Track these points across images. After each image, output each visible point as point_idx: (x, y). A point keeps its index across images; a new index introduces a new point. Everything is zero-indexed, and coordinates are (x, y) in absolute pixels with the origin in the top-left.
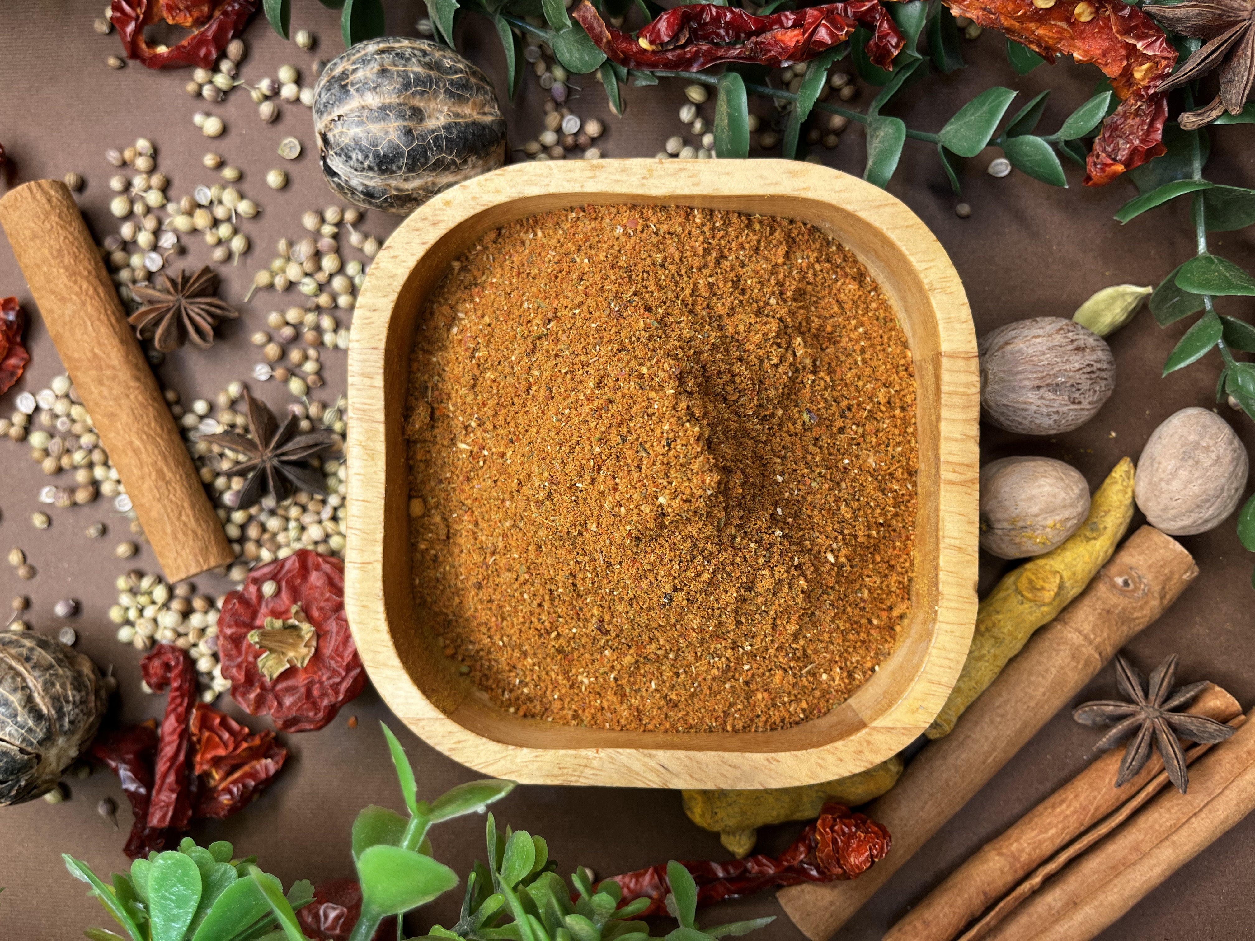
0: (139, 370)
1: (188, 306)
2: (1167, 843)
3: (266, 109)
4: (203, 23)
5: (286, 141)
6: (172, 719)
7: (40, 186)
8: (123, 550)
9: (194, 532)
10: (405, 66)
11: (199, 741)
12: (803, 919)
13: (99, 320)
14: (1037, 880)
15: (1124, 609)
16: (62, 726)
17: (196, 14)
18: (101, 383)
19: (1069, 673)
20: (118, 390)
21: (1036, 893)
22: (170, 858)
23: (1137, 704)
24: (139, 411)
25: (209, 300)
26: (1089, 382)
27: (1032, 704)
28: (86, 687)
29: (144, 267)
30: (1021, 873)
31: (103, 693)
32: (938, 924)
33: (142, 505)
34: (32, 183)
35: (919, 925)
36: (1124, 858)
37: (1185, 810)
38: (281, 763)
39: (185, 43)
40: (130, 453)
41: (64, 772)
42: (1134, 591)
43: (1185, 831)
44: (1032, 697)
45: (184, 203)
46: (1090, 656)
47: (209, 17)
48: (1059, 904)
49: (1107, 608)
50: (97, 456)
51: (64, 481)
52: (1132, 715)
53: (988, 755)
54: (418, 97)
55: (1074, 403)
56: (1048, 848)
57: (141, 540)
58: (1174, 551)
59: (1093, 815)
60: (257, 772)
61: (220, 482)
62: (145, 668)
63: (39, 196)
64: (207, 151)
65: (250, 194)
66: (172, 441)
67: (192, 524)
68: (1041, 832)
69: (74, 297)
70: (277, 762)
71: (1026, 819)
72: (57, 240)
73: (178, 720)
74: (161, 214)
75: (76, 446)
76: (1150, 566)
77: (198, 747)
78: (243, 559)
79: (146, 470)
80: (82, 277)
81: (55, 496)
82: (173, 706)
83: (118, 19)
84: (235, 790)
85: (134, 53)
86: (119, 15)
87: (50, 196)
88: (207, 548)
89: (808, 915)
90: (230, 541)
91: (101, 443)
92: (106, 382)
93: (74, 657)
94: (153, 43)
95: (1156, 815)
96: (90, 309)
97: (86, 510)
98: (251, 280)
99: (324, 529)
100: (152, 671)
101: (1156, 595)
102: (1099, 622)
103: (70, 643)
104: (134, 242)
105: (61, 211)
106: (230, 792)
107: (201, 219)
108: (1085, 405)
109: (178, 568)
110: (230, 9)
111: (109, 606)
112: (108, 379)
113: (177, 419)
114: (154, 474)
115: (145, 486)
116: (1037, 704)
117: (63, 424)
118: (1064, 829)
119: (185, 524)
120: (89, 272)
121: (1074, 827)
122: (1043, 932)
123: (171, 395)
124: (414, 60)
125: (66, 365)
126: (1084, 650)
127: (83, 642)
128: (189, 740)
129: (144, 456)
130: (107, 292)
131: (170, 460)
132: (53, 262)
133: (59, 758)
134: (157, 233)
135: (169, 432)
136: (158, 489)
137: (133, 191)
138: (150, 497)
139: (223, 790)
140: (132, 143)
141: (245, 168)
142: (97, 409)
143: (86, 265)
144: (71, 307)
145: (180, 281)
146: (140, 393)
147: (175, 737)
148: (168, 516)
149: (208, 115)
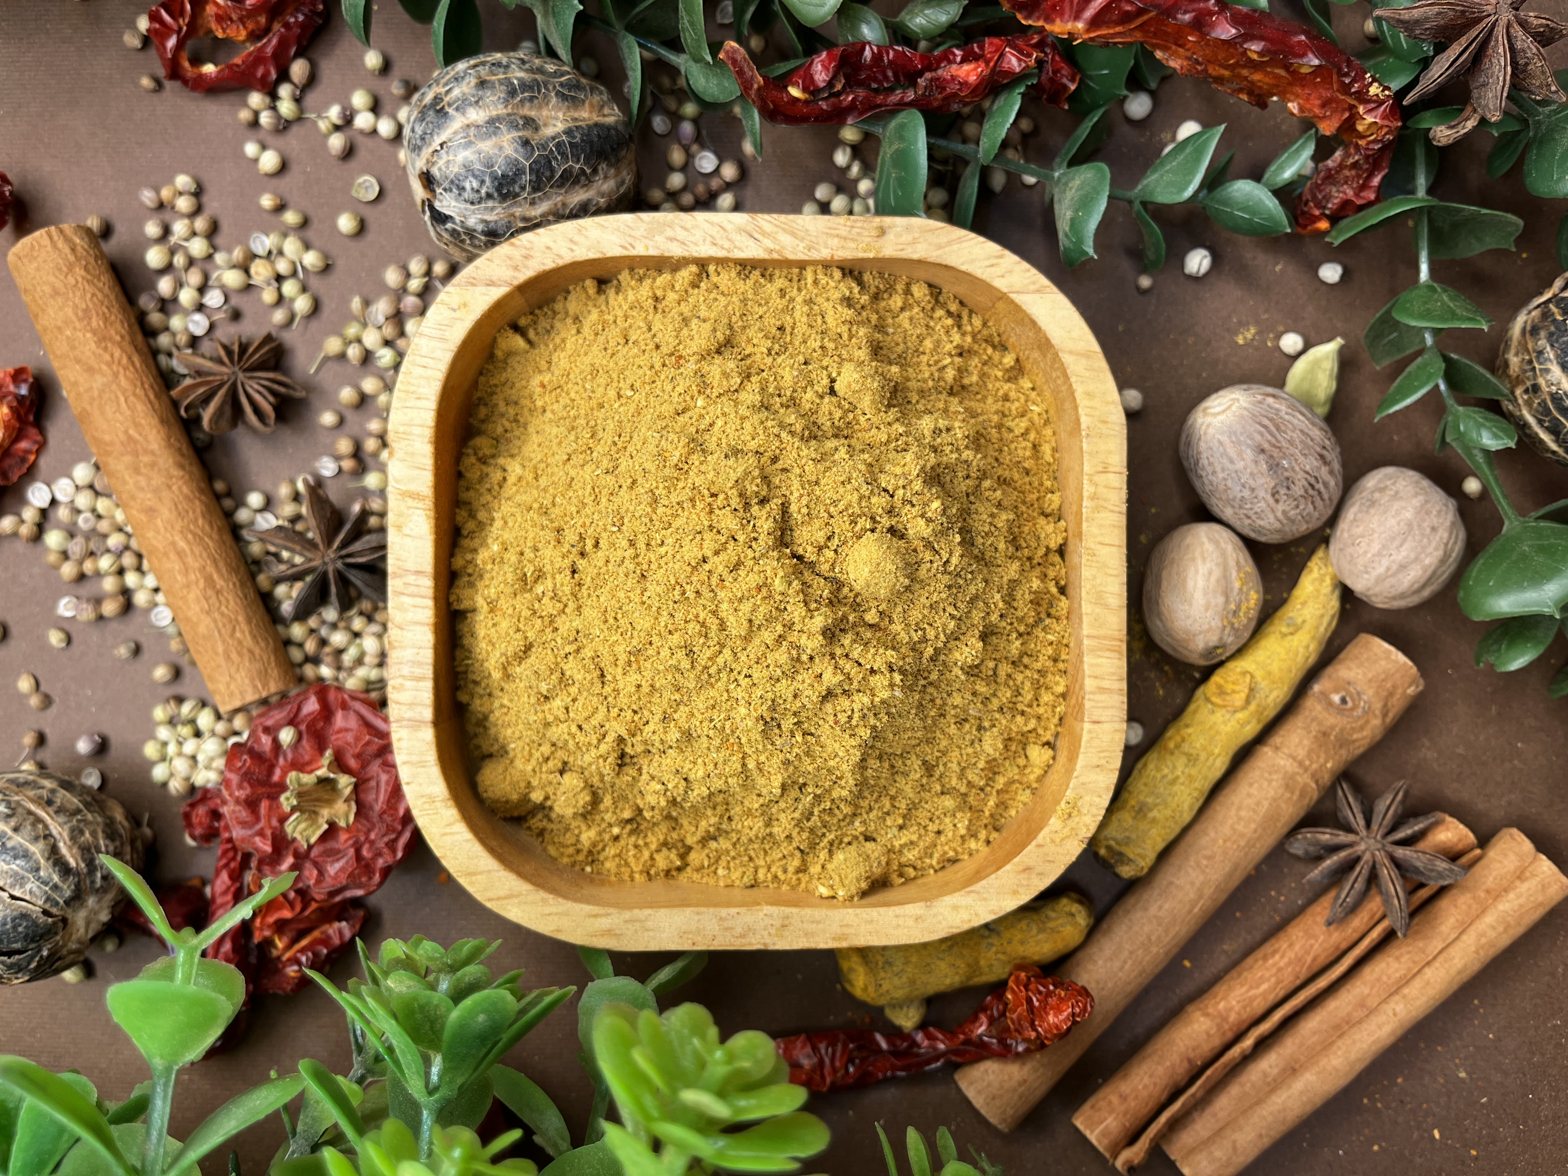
0: (183, 455)
1: (245, 382)
2: (1396, 997)
3: (336, 142)
4: (259, 38)
5: (361, 180)
6: (224, 876)
7: (61, 231)
8: (161, 673)
9: (251, 652)
12: (987, 1104)
13: (135, 395)
14: (1248, 1042)
15: (1342, 730)
16: (92, 883)
17: (251, 26)
18: (137, 471)
20: (158, 480)
21: (1248, 1058)
23: (1357, 833)
24: (184, 505)
25: (269, 375)
27: (1242, 843)
28: (120, 836)
29: (186, 329)
30: (1230, 1035)
31: (139, 845)
32: (1136, 1097)
33: (188, 620)
34: (53, 228)
35: (1114, 1098)
36: (1349, 1015)
37: (1416, 960)
38: (358, 926)
39: (238, 60)
40: (173, 556)
41: (90, 941)
43: (1417, 983)
45: (237, 254)
46: (1306, 785)
47: (267, 31)
48: (1275, 1071)
49: (1323, 729)
50: (129, 561)
51: (86, 589)
52: (1350, 845)
54: (528, 105)
56: (1260, 1006)
57: (184, 662)
58: (1396, 662)
59: (1310, 967)
60: (329, 938)
61: (281, 590)
62: (187, 816)
63: (61, 244)
64: (264, 190)
65: (318, 243)
66: (223, 542)
67: (248, 641)
68: (1251, 988)
69: (104, 367)
70: (353, 926)
71: (1234, 973)
72: (83, 297)
73: (231, 877)
74: (208, 266)
75: (102, 549)
76: (1370, 681)
79: (192, 577)
80: (114, 343)
81: (76, 608)
82: (224, 861)
83: (156, 30)
84: (303, 958)
85: (175, 72)
86: (157, 26)
87: (75, 245)
88: (266, 670)
89: (994, 1098)
91: (134, 544)
92: (143, 470)
93: (104, 802)
94: (197, 61)
95: (1383, 965)
96: (123, 382)
97: (114, 625)
98: (319, 346)
100: (196, 820)
101: (1377, 712)
102: (1314, 746)
103: (96, 785)
104: (175, 300)
105: (88, 263)
106: (298, 963)
107: (259, 273)
109: (231, 695)
110: (292, 20)
111: (144, 742)
112: (145, 466)
113: (229, 515)
114: (202, 581)
115: (192, 596)
116: (1248, 843)
117: (86, 520)
118: (1278, 983)
119: (240, 643)
120: (122, 337)
121: (1289, 981)
122: (1257, 1104)
123: (220, 486)
125: (94, 450)
126: (1299, 778)
127: (110, 786)
129: (190, 560)
130: (144, 361)
131: (221, 564)
132: (78, 325)
133: (88, 923)
134: (202, 289)
135: (220, 530)
136: (207, 599)
137: (173, 239)
138: (198, 609)
139: (289, 960)
140: (170, 181)
141: (311, 213)
142: (132, 503)
143: (118, 329)
144: (100, 379)
145: (236, 348)
146: (184, 483)
147: (229, 898)
148: (219, 632)
149: (263, 146)
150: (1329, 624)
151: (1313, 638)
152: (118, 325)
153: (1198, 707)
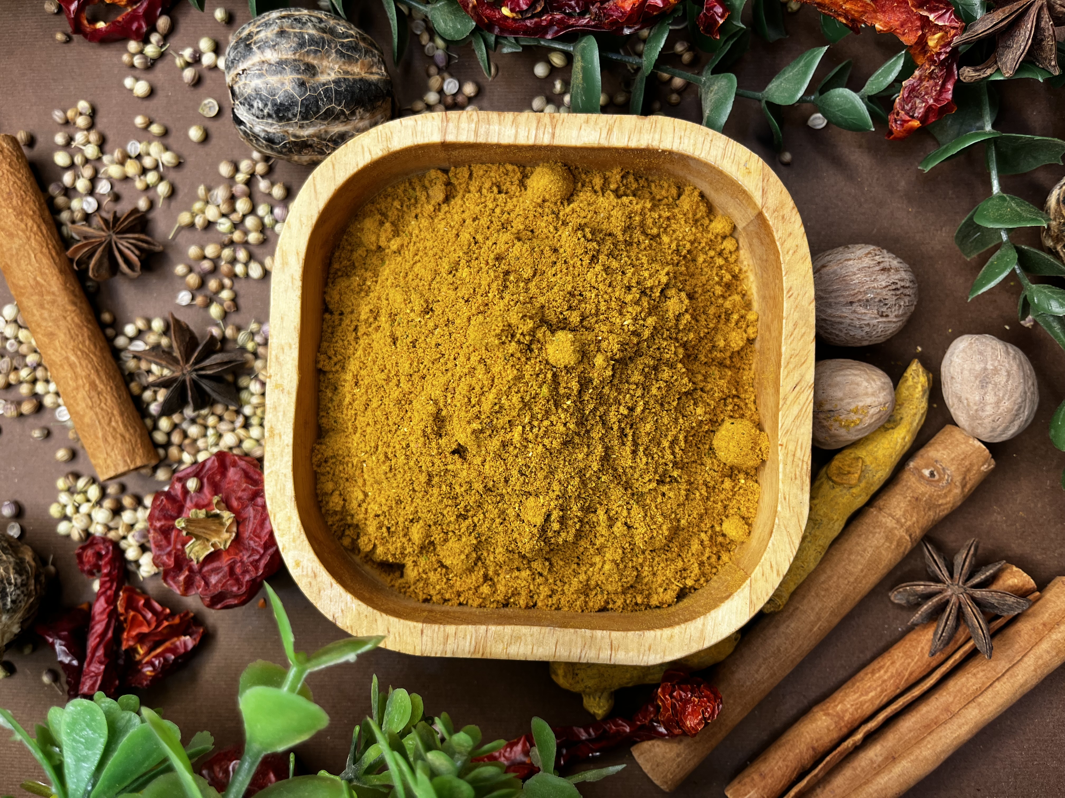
0: (75, 296)
1: (118, 241)
2: (973, 704)
3: (188, 74)
4: (136, 2)
5: (206, 102)
6: (102, 600)
8: (62, 454)
9: (123, 436)
10: (301, 28)
12: (653, 770)
13: (41, 252)
14: (859, 736)
15: (931, 496)
16: (4, 605)
18: (42, 307)
19: (883, 552)
20: (56, 313)
21: (858, 748)
22: (80, 705)
23: (944, 583)
24: (75, 331)
25: (136, 236)
26: (894, 298)
27: (852, 580)
28: (27, 572)
29: (83, 209)
30: (845, 730)
31: (43, 578)
32: (773, 776)
33: (78, 415)
35: (756, 777)
36: (936, 717)
37: (989, 675)
38: (198, 639)
39: (120, 19)
40: (66, 367)
42: (939, 481)
43: (990, 693)
44: (851, 574)
45: (117, 154)
46: (902, 537)
48: (880, 759)
49: (916, 496)
50: (40, 373)
51: (11, 395)
52: (940, 592)
53: (813, 624)
54: (312, 55)
55: (882, 316)
56: (868, 709)
57: (78, 446)
58: (973, 446)
59: (908, 679)
60: (176, 647)
61: (148, 395)
62: (80, 556)
64: (138, 112)
65: (175, 147)
66: (104, 358)
67: (121, 429)
68: (862, 695)
69: (20, 233)
70: (195, 639)
71: (849, 683)
72: (7, 184)
73: (107, 601)
74: (98, 164)
75: (23, 364)
76: (953, 459)
77: (125, 625)
78: (167, 462)
79: (80, 382)
80: (28, 216)
81: (4, 408)
82: (103, 590)
84: (157, 663)
85: (77, 28)
87: (3, 148)
88: (134, 449)
89: (658, 766)
90: (156, 445)
91: (43, 361)
92: (46, 306)
93: (18, 547)
94: (93, 21)
95: (964, 680)
96: (33, 243)
97: (31, 420)
98: (175, 220)
99: (238, 436)
100: (85, 560)
101: (958, 484)
102: (909, 508)
103: (16, 536)
104: (74, 189)
105: (11, 161)
106: (152, 664)
107: (131, 168)
108: (892, 318)
109: (108, 467)
111: (50, 504)
112: (48, 303)
113: (110, 341)
114: (87, 385)
115: (80, 396)
116: (856, 579)
117: (12, 345)
118: (882, 692)
119: (115, 429)
120: (34, 212)
121: (891, 690)
122: (865, 783)
124: (309, 24)
125: (14, 294)
126: (896, 532)
127: (27, 535)
128: (117, 620)
129: (79, 370)
130: (49, 229)
131: (102, 374)
132: (3, 203)
133: (3, 633)
134: (94, 180)
135: (101, 349)
136: (91, 398)
137: (74, 144)
138: (84, 405)
139: (147, 663)
140: (74, 105)
141: (171, 125)
142: (38, 330)
143: (31, 207)
144: (17, 242)
145: (111, 220)
146: (76, 315)
147: (104, 616)
148: (99, 422)
149: (137, 79)
150: (920, 420)
151: (908, 431)
152: (32, 204)
153: (822, 483)
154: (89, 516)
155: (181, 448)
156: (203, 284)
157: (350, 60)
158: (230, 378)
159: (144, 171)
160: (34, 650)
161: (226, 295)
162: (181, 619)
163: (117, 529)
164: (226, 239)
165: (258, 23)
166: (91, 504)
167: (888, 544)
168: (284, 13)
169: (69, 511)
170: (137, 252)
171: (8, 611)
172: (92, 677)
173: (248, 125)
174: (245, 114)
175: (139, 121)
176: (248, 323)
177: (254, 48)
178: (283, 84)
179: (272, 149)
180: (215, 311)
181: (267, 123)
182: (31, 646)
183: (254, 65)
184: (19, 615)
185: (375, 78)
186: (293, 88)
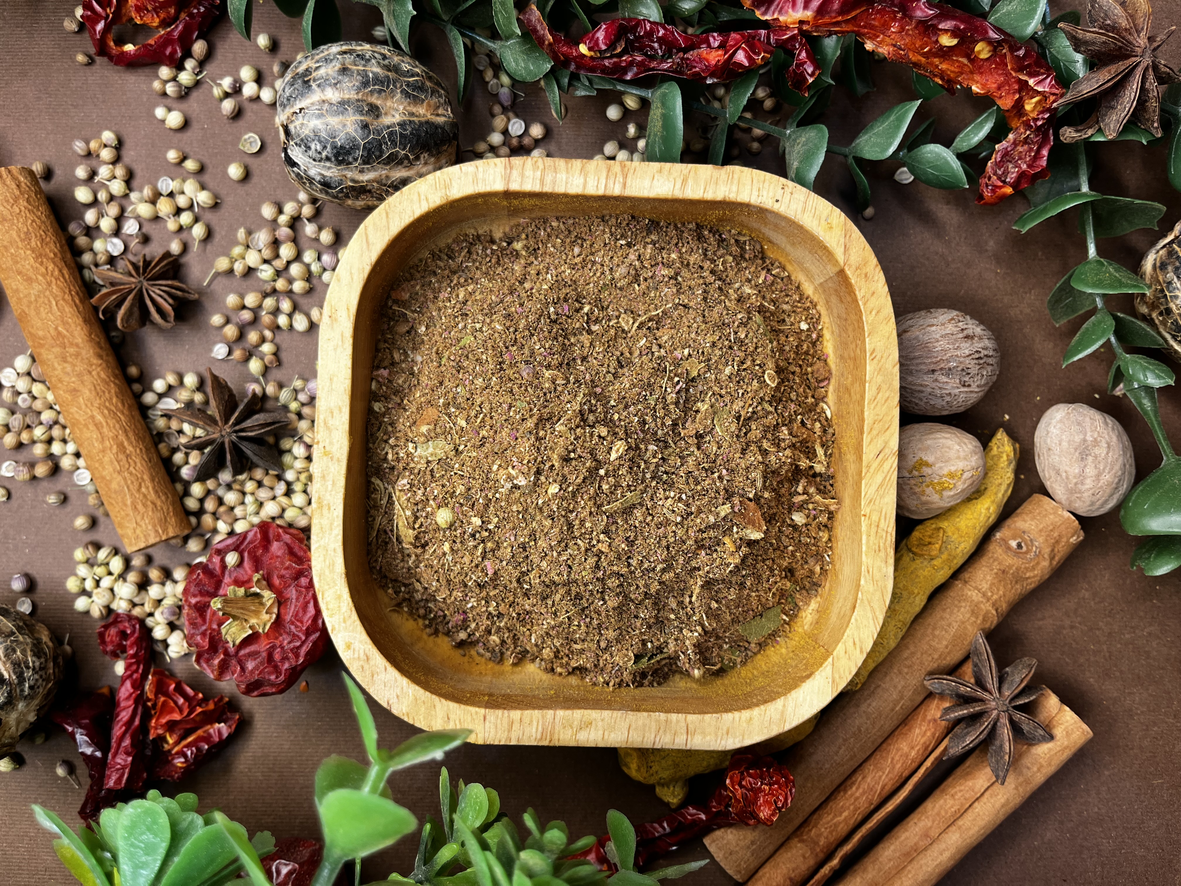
0: (101, 348)
1: (150, 288)
3: (228, 105)
4: (169, 24)
5: (246, 137)
6: (128, 684)
7: (10, 172)
8: (81, 522)
9: (153, 504)
10: (364, 66)
11: (154, 706)
13: (64, 299)
15: (1018, 569)
16: (22, 691)
17: (162, 15)
18: (64, 360)
19: (969, 627)
20: (80, 367)
22: (139, 807)
24: (102, 387)
25: (170, 282)
26: (977, 367)
28: (45, 654)
29: (107, 251)
31: (60, 660)
33: (103, 478)
34: (3, 169)
38: (234, 727)
39: (151, 42)
40: (92, 427)
41: (22, 736)
42: (1026, 553)
45: (147, 192)
46: (988, 612)
47: (174, 19)
49: (1002, 568)
50: (56, 432)
51: (23, 456)
54: (376, 95)
55: (964, 386)
57: (99, 513)
58: (1061, 516)
60: (210, 736)
61: (178, 457)
62: (101, 635)
63: (8, 181)
64: (171, 146)
65: (211, 184)
66: (133, 417)
67: (152, 496)
69: (40, 278)
70: (230, 727)
72: (25, 223)
73: (133, 686)
74: (124, 202)
75: (37, 422)
76: (1041, 531)
77: (153, 712)
78: (199, 531)
79: (107, 444)
80: (48, 259)
81: (15, 470)
82: (129, 673)
83: (88, 17)
84: (189, 753)
85: (102, 50)
86: (89, 13)
87: (20, 182)
88: (165, 518)
90: (188, 513)
91: (62, 420)
92: (69, 359)
93: (33, 625)
94: (120, 42)
96: (55, 289)
97: (45, 484)
98: (211, 265)
99: (279, 505)
100: (108, 639)
101: (1046, 556)
102: (995, 581)
103: (28, 612)
104: (98, 228)
105: (29, 196)
106: (185, 755)
107: (164, 207)
108: (974, 388)
109: (137, 538)
110: (195, 11)
111: (66, 578)
112: (71, 356)
113: (138, 397)
114: (115, 447)
115: (106, 459)
116: (940, 656)
117: (25, 400)
119: (145, 496)
120: (55, 254)
123: (133, 371)
124: (373, 61)
125: (30, 343)
126: (982, 606)
127: (39, 611)
128: (145, 706)
129: (105, 430)
130: (71, 274)
131: (131, 435)
132: (20, 244)
133: (18, 723)
134: (119, 219)
135: (130, 407)
136: (118, 462)
137: (97, 179)
138: (111, 470)
139: (177, 753)
140: (97, 135)
141: (206, 160)
142: (60, 385)
143: (52, 248)
144: (36, 287)
145: (141, 264)
146: (102, 370)
147: (131, 702)
148: (128, 487)
149: (170, 110)
150: (1007, 491)
151: (993, 502)
152: (52, 245)
153: (902, 555)
154: (112, 590)
155: (216, 516)
156: (241, 336)
157: (416, 100)
158: (271, 440)
159: (178, 211)
160: (47, 739)
161: (267, 348)
162: (216, 704)
163: (143, 605)
164: (268, 288)
165: (317, 57)
166: (113, 578)
167: (973, 619)
168: (344, 48)
169: (89, 585)
170: (171, 301)
171: (26, 698)
172: (118, 770)
173: (302, 167)
174: (301, 156)
175: (172, 155)
176: (291, 380)
177: (314, 85)
178: (344, 126)
179: (327, 193)
180: (255, 366)
181: (324, 167)
182: (43, 735)
183: (313, 104)
184: (36, 702)
185: (441, 120)
186: (356, 131)
